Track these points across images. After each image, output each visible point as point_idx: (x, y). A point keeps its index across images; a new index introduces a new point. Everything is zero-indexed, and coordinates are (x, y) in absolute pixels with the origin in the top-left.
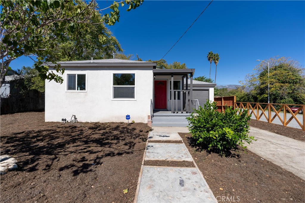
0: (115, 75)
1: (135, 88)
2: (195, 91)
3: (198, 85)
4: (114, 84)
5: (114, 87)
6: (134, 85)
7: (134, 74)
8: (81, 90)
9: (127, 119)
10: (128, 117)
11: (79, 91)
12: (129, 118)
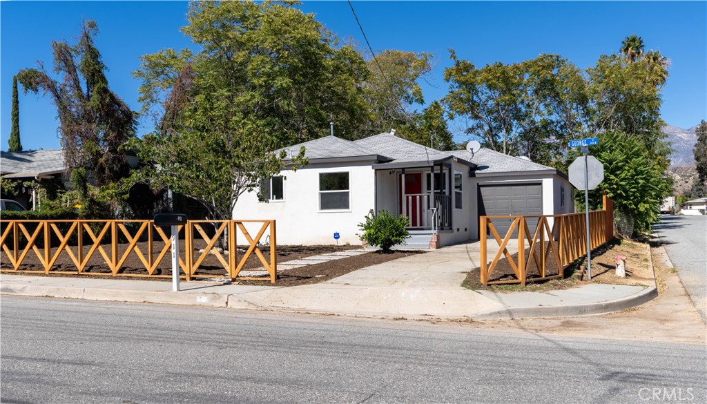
0: (321, 175)
1: (350, 193)
2: (510, 187)
3: (520, 174)
4: (321, 189)
5: (321, 193)
6: (348, 189)
7: (347, 174)
8: (277, 198)
9: (335, 238)
10: (337, 236)
11: (275, 200)
12: (339, 237)
